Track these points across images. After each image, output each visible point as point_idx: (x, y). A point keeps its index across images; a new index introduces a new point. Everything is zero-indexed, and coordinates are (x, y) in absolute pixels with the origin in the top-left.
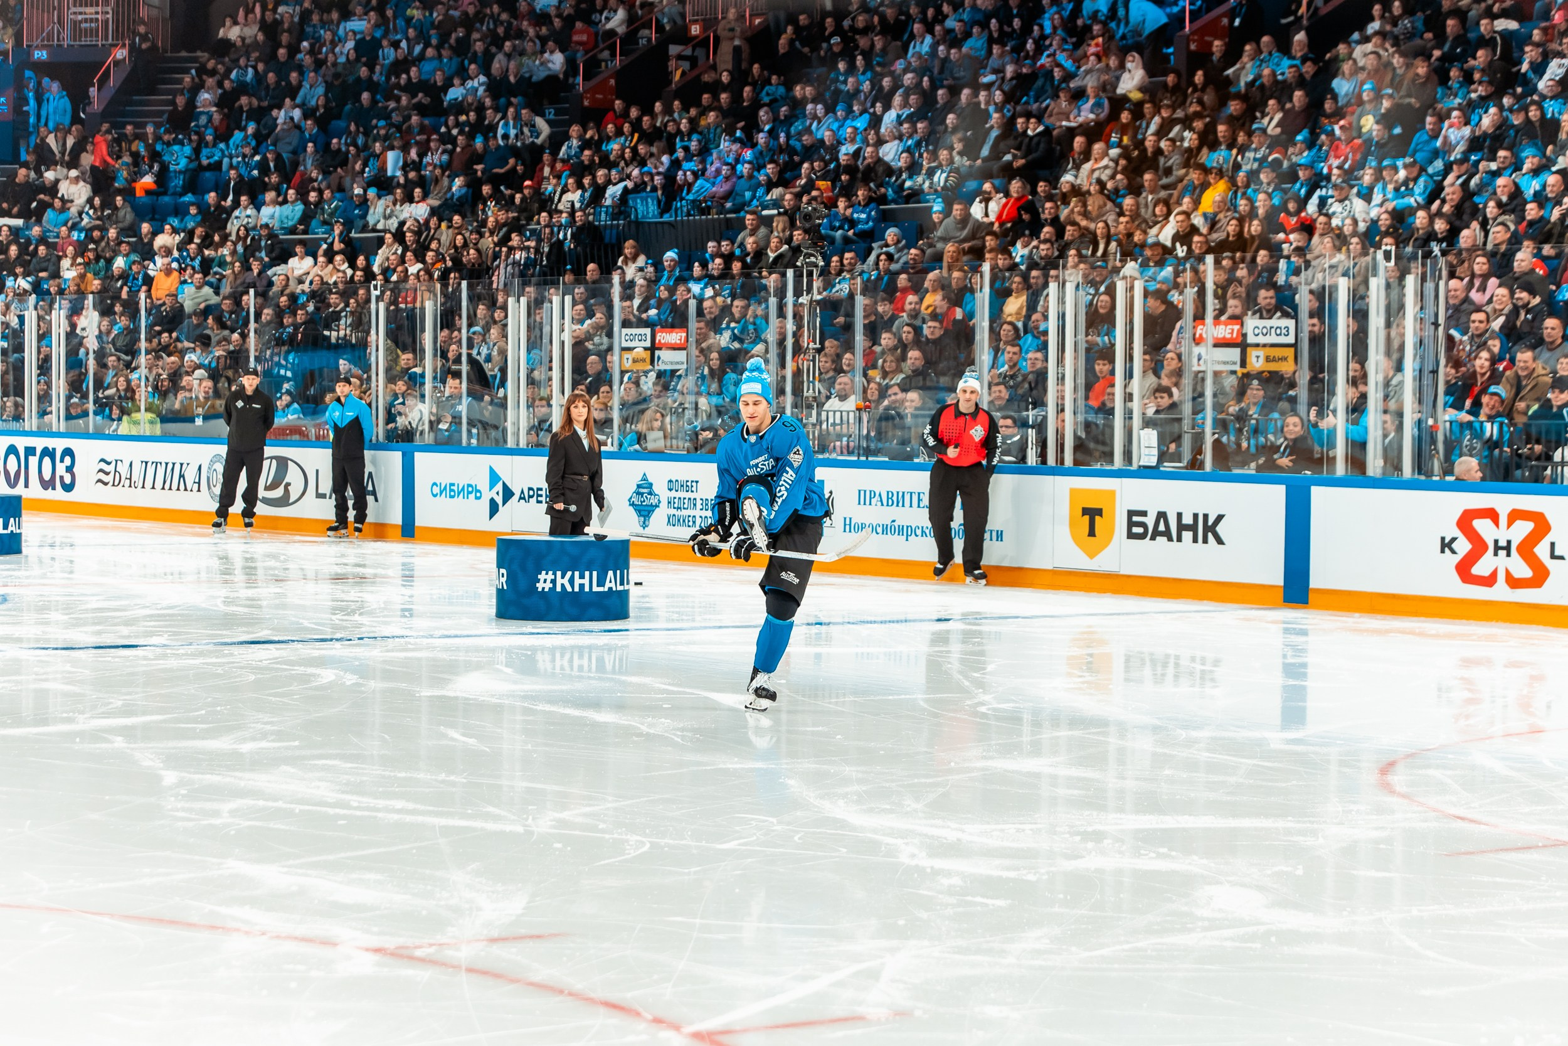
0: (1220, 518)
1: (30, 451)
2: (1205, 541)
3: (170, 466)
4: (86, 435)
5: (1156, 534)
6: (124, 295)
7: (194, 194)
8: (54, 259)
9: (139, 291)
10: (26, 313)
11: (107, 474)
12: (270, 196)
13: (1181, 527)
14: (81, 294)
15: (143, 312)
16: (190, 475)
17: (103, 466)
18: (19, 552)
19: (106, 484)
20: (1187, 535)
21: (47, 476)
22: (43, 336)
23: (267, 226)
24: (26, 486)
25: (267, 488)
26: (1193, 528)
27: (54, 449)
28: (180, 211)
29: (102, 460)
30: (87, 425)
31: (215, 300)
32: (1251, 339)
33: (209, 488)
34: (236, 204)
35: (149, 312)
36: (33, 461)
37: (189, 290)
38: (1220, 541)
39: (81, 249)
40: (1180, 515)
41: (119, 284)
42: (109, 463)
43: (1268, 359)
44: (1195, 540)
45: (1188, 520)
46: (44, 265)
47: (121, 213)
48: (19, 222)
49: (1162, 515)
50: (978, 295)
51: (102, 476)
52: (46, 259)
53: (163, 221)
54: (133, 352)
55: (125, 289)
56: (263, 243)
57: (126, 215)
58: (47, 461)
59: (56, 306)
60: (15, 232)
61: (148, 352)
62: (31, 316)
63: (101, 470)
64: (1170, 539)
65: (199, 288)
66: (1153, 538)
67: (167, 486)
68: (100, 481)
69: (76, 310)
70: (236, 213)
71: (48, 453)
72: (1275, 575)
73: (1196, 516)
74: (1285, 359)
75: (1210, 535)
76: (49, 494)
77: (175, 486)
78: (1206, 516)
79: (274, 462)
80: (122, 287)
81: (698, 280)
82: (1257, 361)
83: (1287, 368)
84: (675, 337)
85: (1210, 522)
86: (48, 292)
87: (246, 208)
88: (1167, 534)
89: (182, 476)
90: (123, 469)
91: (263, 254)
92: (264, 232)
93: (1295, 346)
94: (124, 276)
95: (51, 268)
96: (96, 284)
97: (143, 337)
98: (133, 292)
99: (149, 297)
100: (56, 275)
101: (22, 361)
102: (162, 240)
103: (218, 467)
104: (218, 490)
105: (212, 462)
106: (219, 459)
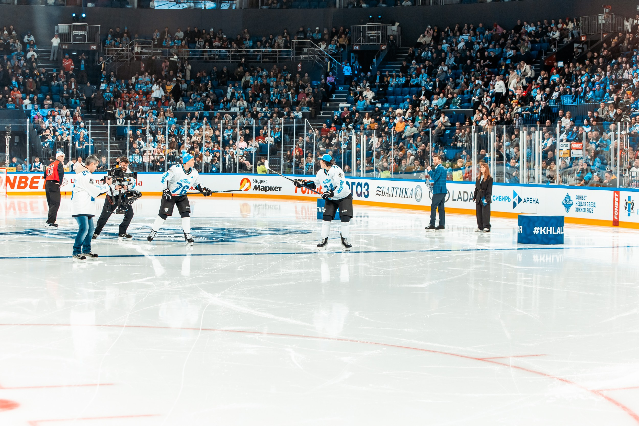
1: (353, 184)
3: (402, 189)
4: (373, 178)
6: (386, 130)
7: (409, 95)
8: (361, 118)
10: (352, 136)
11: (380, 192)
12: (435, 96)
14: (371, 130)
15: (393, 136)
16: (409, 192)
17: (378, 189)
19: (379, 195)
21: (359, 192)
22: (358, 144)
23: (435, 106)
27: (362, 183)
28: (404, 101)
29: (378, 187)
30: (373, 174)
31: (417, 132)
33: (415, 197)
35: (395, 136)
36: (354, 187)
37: (408, 128)
41: (384, 126)
42: (381, 188)
48: (349, 105)
51: (378, 192)
52: (358, 118)
53: (399, 104)
54: (389, 150)
55: (387, 128)
58: (359, 187)
59: (362, 134)
60: (348, 108)
61: (394, 149)
62: (354, 137)
63: (378, 190)
65: (411, 128)
67: (401, 196)
68: (377, 194)
69: (369, 135)
71: (359, 184)
76: (360, 199)
77: (403, 196)
80: (385, 127)
84: (578, 146)
86: (359, 129)
89: (406, 193)
90: (385, 190)
91: (434, 116)
94: (386, 124)
95: (360, 121)
96: (376, 126)
97: (392, 144)
98: (389, 129)
99: (394, 130)
100: (362, 123)
101: (351, 153)
102: (399, 111)
103: (418, 189)
104: (418, 198)
105: (416, 188)
106: (419, 187)
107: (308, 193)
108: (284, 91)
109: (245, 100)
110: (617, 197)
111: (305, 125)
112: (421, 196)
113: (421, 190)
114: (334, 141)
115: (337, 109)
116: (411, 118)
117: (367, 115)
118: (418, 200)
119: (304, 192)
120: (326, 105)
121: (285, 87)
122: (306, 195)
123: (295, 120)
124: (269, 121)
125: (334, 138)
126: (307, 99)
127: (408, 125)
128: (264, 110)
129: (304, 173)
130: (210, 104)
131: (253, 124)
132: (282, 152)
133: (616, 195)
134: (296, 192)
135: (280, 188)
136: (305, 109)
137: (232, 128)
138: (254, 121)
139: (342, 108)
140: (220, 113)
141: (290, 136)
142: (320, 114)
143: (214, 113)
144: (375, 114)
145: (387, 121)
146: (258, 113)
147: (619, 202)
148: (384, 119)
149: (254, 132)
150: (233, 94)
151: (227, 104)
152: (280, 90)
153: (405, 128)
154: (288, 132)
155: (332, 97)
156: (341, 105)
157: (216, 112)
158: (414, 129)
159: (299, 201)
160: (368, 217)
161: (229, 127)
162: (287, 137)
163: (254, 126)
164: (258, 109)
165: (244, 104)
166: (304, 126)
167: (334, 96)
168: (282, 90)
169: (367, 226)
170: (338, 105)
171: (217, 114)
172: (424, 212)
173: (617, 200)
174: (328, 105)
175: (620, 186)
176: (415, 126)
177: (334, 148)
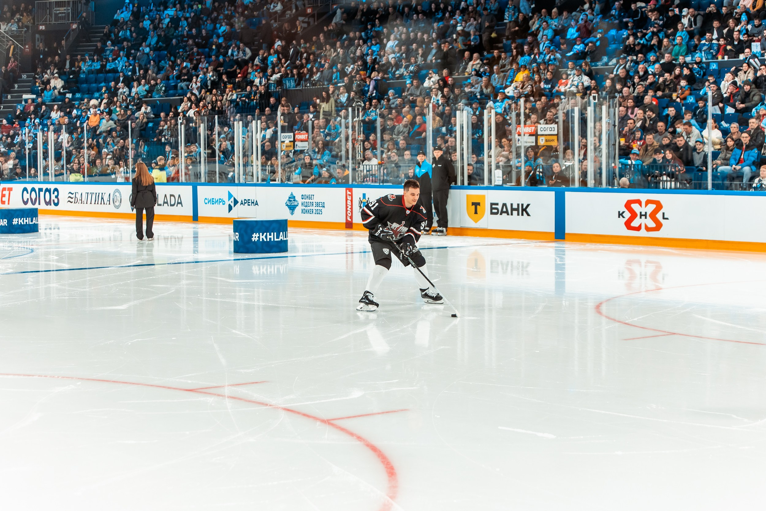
0: (528, 205)
1: (40, 190)
2: (522, 215)
3: (97, 195)
4: (63, 183)
5: (502, 212)
6: (78, 125)
7: (106, 82)
8: (49, 111)
9: (84, 123)
10: (38, 133)
11: (72, 198)
12: (135, 84)
13: (513, 209)
14: (60, 125)
15: (85, 132)
16: (106, 198)
17: (70, 195)
18: (37, 231)
19: (72, 202)
20: (515, 213)
21: (48, 200)
22: (45, 143)
24: (39, 204)
26: (517, 210)
27: (50, 189)
28: (99, 90)
29: (70, 193)
30: (63, 179)
31: (114, 126)
32: (539, 132)
33: (114, 203)
35: (88, 131)
36: (42, 194)
37: (104, 121)
38: (528, 215)
40: (512, 205)
41: (75, 120)
42: (73, 194)
43: (546, 141)
44: (518, 215)
45: (515, 206)
46: (44, 114)
48: (34, 96)
49: (504, 205)
50: (427, 117)
51: (70, 199)
52: (45, 111)
53: (93, 94)
54: (81, 148)
55: (79, 122)
58: (47, 193)
59: (50, 130)
60: (33, 100)
61: (87, 147)
62: (40, 134)
63: (69, 197)
64: (508, 214)
65: (108, 121)
66: (501, 214)
67: (96, 202)
68: (69, 201)
69: (57, 131)
71: (48, 190)
72: (551, 228)
73: (518, 205)
74: (553, 140)
75: (524, 212)
76: (49, 207)
77: (100, 202)
78: (522, 205)
80: (77, 121)
82: (542, 142)
83: (554, 144)
84: (303, 136)
85: (524, 207)
86: (47, 125)
88: (507, 212)
89: (102, 198)
90: (78, 196)
93: (557, 135)
94: (78, 117)
95: (48, 115)
96: (66, 120)
97: (85, 142)
98: (81, 123)
99: (88, 125)
100: (50, 118)
101: (37, 153)
102: (93, 102)
103: (117, 194)
104: (117, 204)
105: (115, 192)
106: (117, 191)
110: (349, 195)
112: (121, 202)
113: (120, 195)
114: (18, 139)
115: (20, 102)
116: (107, 110)
117: (56, 107)
118: (117, 207)
120: (7, 98)
125: (17, 137)
127: (103, 118)
133: (349, 193)
139: (26, 101)
144: (65, 106)
145: (79, 113)
147: (352, 201)
148: (75, 112)
153: (100, 122)
155: (14, 87)
156: (25, 96)
158: (111, 122)
160: (59, 228)
167: (16, 86)
169: (59, 239)
170: (21, 97)
172: (124, 221)
173: (350, 199)
174: (9, 97)
175: (353, 182)
176: (112, 120)
177: (16, 148)
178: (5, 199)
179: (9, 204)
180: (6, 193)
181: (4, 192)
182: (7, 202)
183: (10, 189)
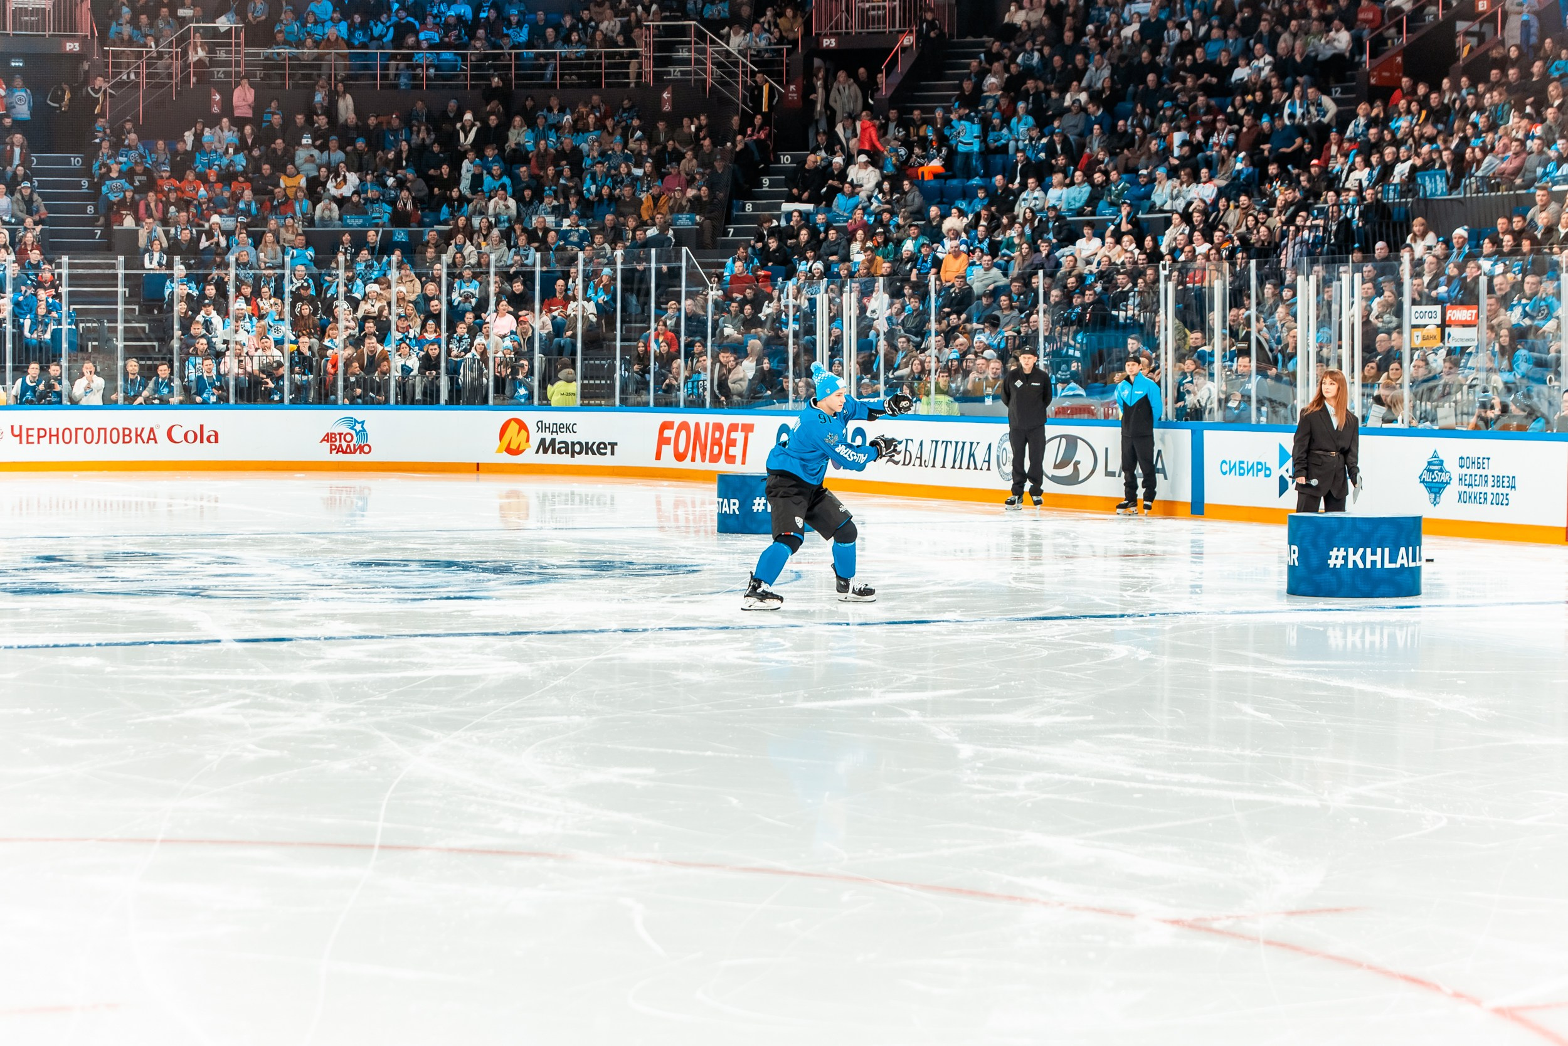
3: (960, 446)
6: (913, 277)
7: (980, 177)
8: (844, 243)
9: (928, 273)
10: (818, 297)
11: (898, 453)
12: (1057, 178)
14: (871, 276)
15: (933, 295)
16: (980, 454)
19: (896, 463)
22: (835, 317)
23: (1054, 208)
25: (1056, 467)
28: (968, 194)
31: (1003, 281)
33: (999, 466)
34: (1024, 187)
35: (938, 293)
37: (978, 271)
39: (870, 234)
41: (909, 266)
42: (900, 443)
46: (835, 248)
47: (910, 197)
48: (809, 207)
52: (836, 243)
53: (951, 204)
54: (922, 333)
55: (915, 271)
56: (1051, 225)
57: (915, 199)
59: (847, 289)
60: (805, 216)
61: (938, 334)
62: (822, 299)
65: (987, 270)
67: (957, 465)
69: (866, 292)
70: (1024, 195)
77: (965, 465)
79: (1064, 440)
80: (911, 270)
81: (1488, 257)
84: (1465, 314)
86: (838, 275)
87: (1033, 190)
89: (971, 455)
90: (914, 448)
91: (1051, 236)
92: (1052, 214)
94: (913, 259)
95: (842, 252)
96: (886, 267)
97: (933, 319)
98: (924, 274)
99: (938, 279)
100: (846, 259)
101: (814, 343)
102: (951, 222)
103: (1007, 445)
104: (1008, 469)
105: (1002, 442)
107: (693, 459)
108: (623, 169)
109: (513, 197)
111: (684, 264)
114: (768, 309)
116: (986, 243)
117: (860, 234)
118: (1008, 477)
119: (680, 457)
120: (743, 209)
121: (627, 159)
122: (687, 464)
123: (653, 251)
124: (581, 254)
126: (691, 193)
127: (976, 263)
128: (566, 223)
129: (682, 404)
130: (409, 206)
131: (534, 265)
132: (618, 344)
134: (658, 457)
135: (613, 445)
136: (684, 221)
137: (475, 276)
138: (538, 255)
139: (788, 216)
140: (440, 232)
141: (642, 299)
142: (726, 234)
143: (421, 234)
146: (546, 231)
149: (538, 288)
150: (477, 181)
151: (461, 206)
152: (609, 169)
153: (967, 273)
154: (636, 286)
155: (761, 185)
156: (786, 207)
157: (428, 229)
158: (996, 273)
159: (666, 483)
161: (467, 273)
162: (633, 300)
163: (538, 269)
164: (550, 220)
165: (507, 207)
166: (680, 268)
167: (766, 181)
168: (617, 168)
170: (778, 207)
171: (431, 235)
174: (749, 207)
176: (999, 267)
177: (764, 332)
178: (734, 451)
179: (743, 463)
180: (739, 436)
181: (733, 435)
182: (739, 459)
183: (748, 428)
